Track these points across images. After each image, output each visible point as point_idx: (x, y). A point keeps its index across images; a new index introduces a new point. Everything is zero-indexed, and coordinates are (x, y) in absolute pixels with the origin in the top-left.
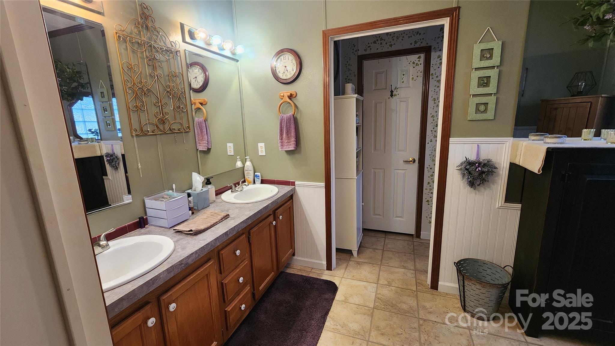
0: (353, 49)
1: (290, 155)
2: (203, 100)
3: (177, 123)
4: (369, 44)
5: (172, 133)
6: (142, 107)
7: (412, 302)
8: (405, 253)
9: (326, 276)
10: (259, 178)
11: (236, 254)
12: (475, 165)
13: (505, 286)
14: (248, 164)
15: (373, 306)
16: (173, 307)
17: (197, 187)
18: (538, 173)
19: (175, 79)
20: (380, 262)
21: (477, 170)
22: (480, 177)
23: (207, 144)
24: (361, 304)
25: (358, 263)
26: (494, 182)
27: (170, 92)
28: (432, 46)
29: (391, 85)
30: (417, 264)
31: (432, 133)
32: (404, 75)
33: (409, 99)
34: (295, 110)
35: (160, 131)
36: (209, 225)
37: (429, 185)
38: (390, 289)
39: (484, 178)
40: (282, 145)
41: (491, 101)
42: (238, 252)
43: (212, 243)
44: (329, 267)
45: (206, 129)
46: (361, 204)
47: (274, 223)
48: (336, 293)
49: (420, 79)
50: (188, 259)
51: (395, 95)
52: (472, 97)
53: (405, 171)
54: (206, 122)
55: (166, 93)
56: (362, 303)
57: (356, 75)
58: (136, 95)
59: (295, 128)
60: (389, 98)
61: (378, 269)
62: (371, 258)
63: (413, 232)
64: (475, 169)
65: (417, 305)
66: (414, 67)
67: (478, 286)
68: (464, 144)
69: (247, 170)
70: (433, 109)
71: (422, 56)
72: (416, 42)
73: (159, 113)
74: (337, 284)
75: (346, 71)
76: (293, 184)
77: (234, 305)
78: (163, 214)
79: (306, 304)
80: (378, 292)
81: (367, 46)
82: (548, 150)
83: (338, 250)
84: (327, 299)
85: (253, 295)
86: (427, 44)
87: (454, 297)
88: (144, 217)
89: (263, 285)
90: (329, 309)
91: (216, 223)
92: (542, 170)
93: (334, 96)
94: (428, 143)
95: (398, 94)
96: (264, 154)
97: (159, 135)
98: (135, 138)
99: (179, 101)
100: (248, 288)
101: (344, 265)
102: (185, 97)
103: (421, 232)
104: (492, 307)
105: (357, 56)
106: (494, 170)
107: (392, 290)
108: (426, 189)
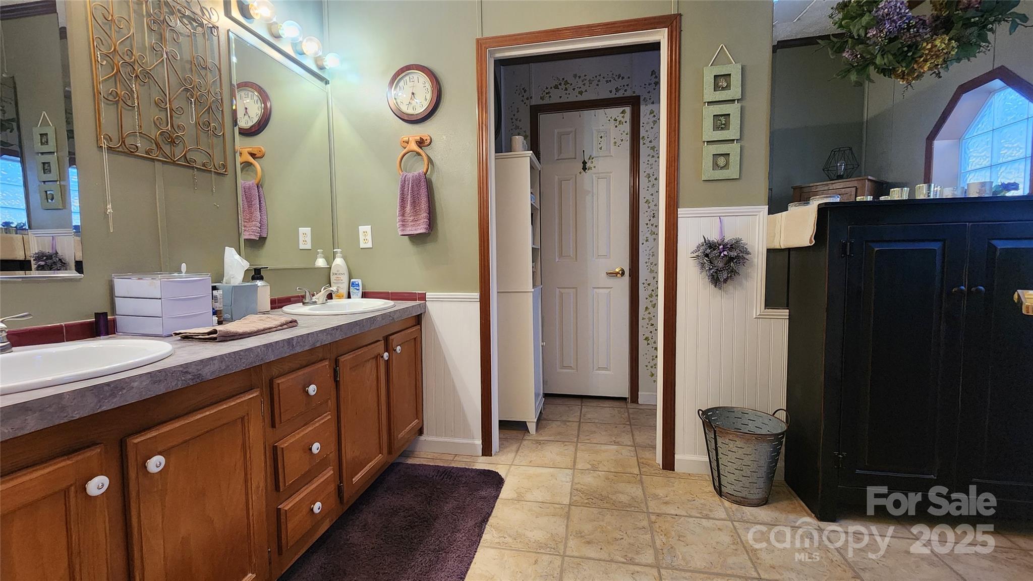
0: (523, 96)
2: (256, 149)
3: (201, 152)
4: (547, 88)
5: (190, 166)
6: (127, 98)
7: (636, 491)
8: (615, 424)
9: (483, 464)
10: (358, 288)
11: (307, 392)
12: (719, 247)
13: (777, 439)
14: (339, 261)
15: (568, 502)
16: (156, 463)
17: (232, 276)
18: (810, 245)
19: (203, 72)
20: (576, 439)
21: (722, 255)
22: (727, 268)
23: (260, 228)
24: (547, 500)
25: (538, 442)
26: (747, 276)
27: (189, 91)
28: (641, 97)
29: (584, 151)
30: (637, 438)
31: (648, 228)
32: (601, 137)
33: (611, 174)
34: (428, 165)
35: (163, 155)
36: (255, 329)
37: (647, 312)
38: (595, 475)
39: (733, 269)
40: (403, 225)
41: (734, 150)
42: (312, 389)
44: (487, 450)
45: (260, 201)
46: (541, 344)
47: (386, 355)
48: (502, 488)
49: (627, 145)
50: (203, 368)
51: (590, 168)
52: (706, 145)
53: (609, 290)
54: (261, 188)
55: (184, 90)
56: (548, 499)
57: (527, 136)
58: (117, 72)
59: (428, 195)
60: (580, 173)
61: (572, 449)
62: (560, 434)
63: (625, 392)
64: (718, 254)
65: (644, 493)
66: (616, 127)
67: (739, 443)
68: (699, 217)
69: (336, 274)
70: (648, 190)
71: (628, 109)
72: (617, 90)
73: (165, 124)
74: (503, 475)
75: (512, 129)
76: (423, 297)
77: (297, 499)
78: (154, 307)
79: (446, 508)
80: (576, 481)
81: (544, 91)
82: (820, 208)
83: (503, 424)
84: (485, 498)
85: (339, 490)
86: (634, 92)
87: (701, 479)
88: (109, 317)
89: (360, 474)
90: (489, 513)
91: (269, 329)
92: (814, 239)
93: (496, 153)
94: (643, 244)
95: (595, 167)
96: (369, 245)
97: (161, 163)
98: (105, 155)
99: (209, 113)
100: (329, 473)
101: (514, 447)
102: (222, 110)
103: (639, 393)
104: (763, 479)
105: (529, 106)
106: (747, 257)
107: (599, 476)
108: (643, 319)
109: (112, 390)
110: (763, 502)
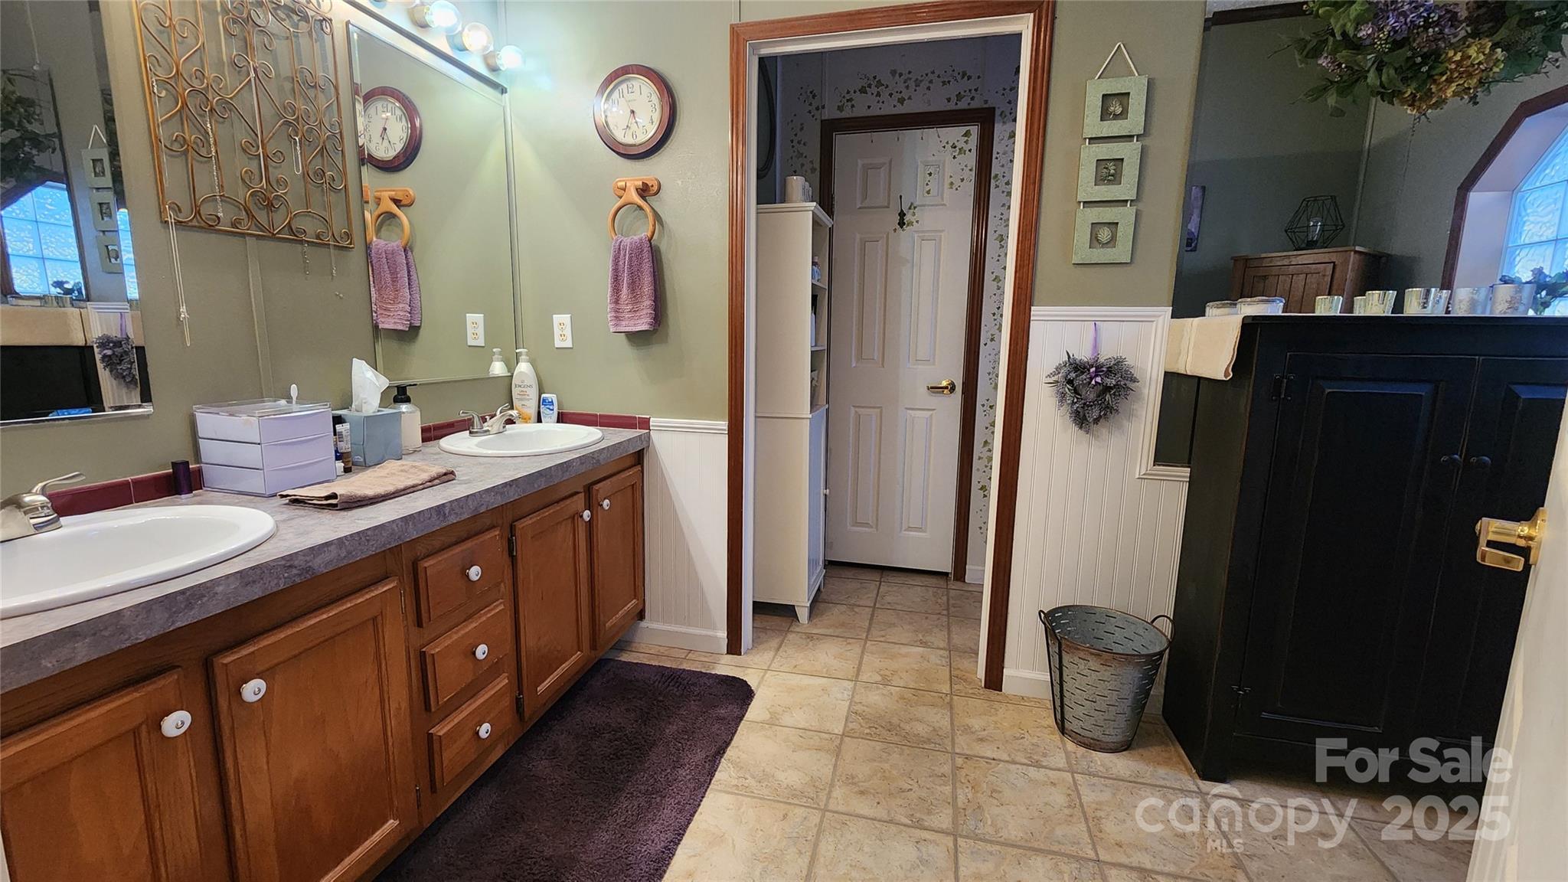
0: (811, 104)
1: (637, 346)
2: (401, 193)
3: (313, 217)
4: (848, 92)
5: (296, 240)
6: (201, 145)
7: (940, 719)
8: (926, 612)
9: (727, 666)
10: (551, 408)
11: (468, 576)
12: (1089, 370)
13: (1153, 660)
14: (523, 367)
15: (841, 731)
16: (253, 690)
17: (364, 401)
18: (1224, 379)
19: (311, 93)
20: (865, 635)
21: (1093, 382)
22: (1100, 402)
23: (410, 313)
24: (812, 726)
25: (810, 637)
26: (1130, 416)
27: (292, 125)
28: (997, 109)
29: (901, 197)
30: (954, 636)
31: (995, 320)
32: (930, 174)
33: (942, 234)
34: (654, 225)
35: (257, 227)
36: (391, 489)
37: (986, 448)
38: (885, 692)
39: (1109, 403)
40: (616, 317)
41: (1125, 216)
42: (475, 572)
43: (394, 526)
44: (734, 646)
45: (409, 272)
46: (823, 491)
47: (587, 514)
48: (750, 704)
49: (969, 187)
50: (314, 558)
51: (910, 224)
52: (1082, 207)
53: (931, 412)
54: (410, 253)
55: (282, 124)
56: (813, 724)
57: (815, 169)
58: (182, 107)
59: (654, 272)
60: (895, 230)
61: (857, 649)
62: (843, 625)
63: (947, 566)
64: (1088, 380)
65: (952, 724)
66: (954, 157)
67: (1094, 664)
68: (1063, 321)
69: (520, 386)
70: (998, 260)
71: (974, 130)
72: (959, 97)
73: (257, 177)
74: (752, 683)
75: (792, 158)
76: (645, 424)
77: (456, 721)
78: (251, 455)
79: (667, 731)
80: (857, 699)
81: (844, 97)
82: (1245, 322)
83: (759, 607)
84: (724, 719)
85: (519, 704)
86: (986, 102)
87: (1038, 705)
88: (191, 467)
89: (548, 680)
90: (728, 741)
91: (413, 487)
92: (1232, 370)
93: (758, 204)
94: (985, 344)
95: (917, 222)
96: (568, 344)
97: (254, 238)
98: (173, 233)
99: (322, 155)
100: (502, 682)
101: (774, 643)
102: (342, 150)
103: (967, 567)
104: (1124, 716)
105: (819, 121)
106: (1131, 385)
107: (891, 694)
108: (980, 458)
109: (188, 599)
110: (1123, 747)
